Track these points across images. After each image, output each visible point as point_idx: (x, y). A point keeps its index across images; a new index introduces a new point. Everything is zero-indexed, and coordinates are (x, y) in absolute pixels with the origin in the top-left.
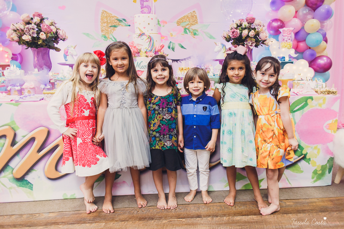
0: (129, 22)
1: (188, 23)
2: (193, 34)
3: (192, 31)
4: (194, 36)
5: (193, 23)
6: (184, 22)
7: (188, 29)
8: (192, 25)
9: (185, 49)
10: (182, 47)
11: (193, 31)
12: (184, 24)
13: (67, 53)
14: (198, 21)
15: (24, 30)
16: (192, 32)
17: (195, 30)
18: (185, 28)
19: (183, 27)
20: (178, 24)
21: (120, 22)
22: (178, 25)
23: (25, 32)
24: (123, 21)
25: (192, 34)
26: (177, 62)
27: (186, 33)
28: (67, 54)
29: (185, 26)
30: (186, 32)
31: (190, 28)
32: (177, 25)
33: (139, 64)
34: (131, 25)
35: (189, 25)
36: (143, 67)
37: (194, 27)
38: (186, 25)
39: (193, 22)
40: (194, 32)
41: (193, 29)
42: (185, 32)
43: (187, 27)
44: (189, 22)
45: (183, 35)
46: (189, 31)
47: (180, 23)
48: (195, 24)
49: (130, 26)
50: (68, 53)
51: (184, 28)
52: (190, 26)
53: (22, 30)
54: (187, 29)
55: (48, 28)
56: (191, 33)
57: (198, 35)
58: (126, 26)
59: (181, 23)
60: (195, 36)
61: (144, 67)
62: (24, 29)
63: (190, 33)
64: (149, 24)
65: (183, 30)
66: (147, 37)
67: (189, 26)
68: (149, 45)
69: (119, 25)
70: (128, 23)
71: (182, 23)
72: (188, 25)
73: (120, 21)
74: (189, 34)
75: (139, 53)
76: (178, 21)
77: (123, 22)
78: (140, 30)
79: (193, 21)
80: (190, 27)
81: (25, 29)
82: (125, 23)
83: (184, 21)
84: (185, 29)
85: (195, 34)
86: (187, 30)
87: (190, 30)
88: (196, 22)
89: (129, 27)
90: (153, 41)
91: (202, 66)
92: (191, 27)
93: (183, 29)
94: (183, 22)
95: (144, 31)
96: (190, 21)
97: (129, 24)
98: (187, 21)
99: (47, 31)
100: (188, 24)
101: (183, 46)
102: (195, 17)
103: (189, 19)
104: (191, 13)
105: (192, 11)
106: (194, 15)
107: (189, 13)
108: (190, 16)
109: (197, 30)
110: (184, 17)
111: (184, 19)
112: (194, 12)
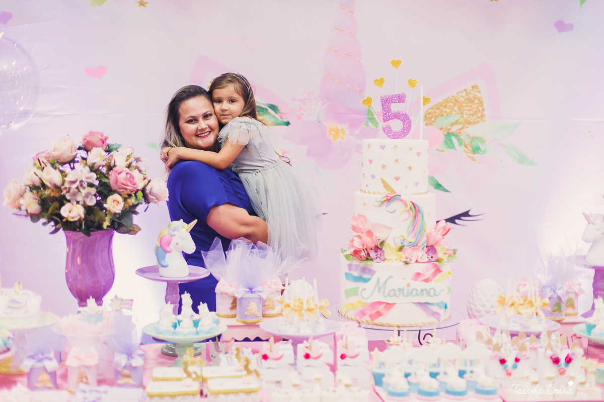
0: (285, 114)
1: (455, 119)
2: (470, 148)
3: (466, 140)
4: (472, 155)
5: (472, 119)
6: (445, 114)
7: (456, 136)
8: (469, 123)
9: (447, 191)
10: (438, 186)
11: (470, 141)
12: (445, 122)
13: (169, 244)
14: (485, 113)
15: (62, 187)
16: (466, 143)
17: (478, 138)
18: (448, 133)
19: (441, 129)
20: (428, 122)
21: (262, 113)
22: (427, 124)
23: (64, 192)
24: (270, 110)
25: (466, 150)
27: (450, 148)
28: (168, 249)
29: (449, 127)
30: (449, 144)
31: (462, 133)
32: (425, 123)
33: (382, 282)
34: (290, 122)
35: (460, 123)
36: (392, 293)
37: (473, 131)
38: (452, 125)
39: (473, 115)
40: (474, 143)
41: (471, 136)
42: (446, 143)
43: (454, 129)
44: (459, 116)
45: (442, 151)
46: (460, 140)
47: (433, 119)
48: (478, 122)
49: (288, 124)
50: (172, 246)
51: (446, 133)
52: (463, 128)
53: (57, 188)
54: (453, 134)
55: (131, 182)
56: (466, 146)
57: (484, 152)
58: (278, 124)
59: (438, 120)
60: (476, 156)
61: (397, 293)
62: (63, 184)
63: (463, 147)
64: (410, 168)
65: (443, 136)
66: (406, 205)
67: (460, 126)
68: (411, 229)
70: (284, 117)
71: (441, 117)
72: (457, 123)
74: (460, 149)
75: (377, 249)
76: (430, 113)
77: (269, 114)
78: (386, 185)
79: (471, 112)
80: (461, 131)
81: (67, 185)
82: (273, 116)
83: (445, 112)
84: (449, 135)
85: (476, 150)
86: (453, 138)
87: (463, 137)
88: (479, 115)
89: (285, 127)
90: (423, 216)
91: (558, 288)
92: (464, 130)
93: (441, 136)
94: (442, 115)
95: (398, 188)
96: (462, 113)
97: (286, 120)
98: (454, 113)
99: (126, 189)
100: (457, 121)
101: (440, 182)
102: (476, 101)
103: (459, 109)
104: (466, 90)
105: (468, 87)
106: (475, 98)
107: (461, 92)
108: (462, 99)
109: (481, 140)
110: (446, 101)
111: (446, 107)
112: (475, 87)
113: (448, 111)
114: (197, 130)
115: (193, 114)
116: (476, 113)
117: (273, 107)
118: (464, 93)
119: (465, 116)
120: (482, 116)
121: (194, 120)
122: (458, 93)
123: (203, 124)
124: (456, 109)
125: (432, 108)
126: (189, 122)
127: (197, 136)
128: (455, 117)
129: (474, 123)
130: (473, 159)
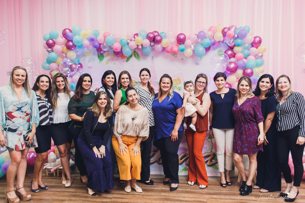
3: (177, 88)
5: (178, 83)
7: (175, 87)
8: (178, 84)
14: (181, 82)
24: (138, 83)
46: (176, 88)
57: (181, 90)
60: (180, 91)
69: (136, 85)
72: (175, 84)
73: (137, 83)
85: (180, 89)
87: (177, 87)
92: (177, 86)
102: (179, 80)
105: (178, 77)
106: (179, 79)
108: (176, 79)
109: (181, 87)
112: (179, 77)
114: (164, 86)
115: (165, 82)
116: (179, 82)
120: (181, 83)
121: (164, 83)
123: (166, 85)
124: (175, 81)
126: (163, 83)
127: (164, 87)
129: (179, 84)
130: (179, 91)
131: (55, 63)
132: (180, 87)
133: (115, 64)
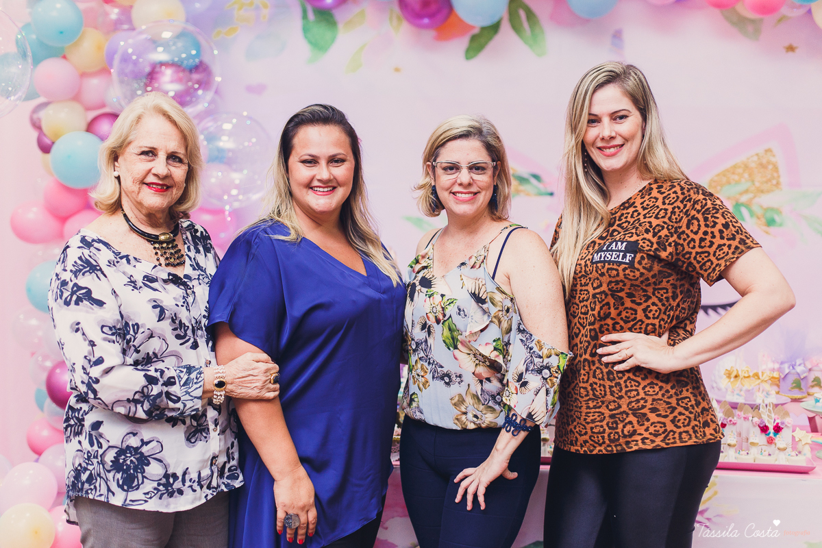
0: (549, 184)
1: (745, 187)
2: (763, 221)
3: (759, 212)
5: (765, 187)
7: (748, 206)
8: (762, 192)
11: (762, 212)
12: (733, 190)
14: (781, 180)
16: (759, 214)
18: (737, 203)
24: (533, 181)
25: (759, 222)
26: (706, 312)
29: (738, 197)
31: (753, 203)
34: (556, 192)
35: (751, 192)
37: (767, 200)
38: (742, 194)
39: (766, 182)
40: (769, 215)
41: (765, 206)
43: (744, 199)
44: (750, 184)
46: (752, 214)
47: (719, 188)
48: (773, 190)
49: (552, 194)
51: (734, 203)
52: (754, 198)
54: (743, 204)
56: (758, 218)
57: (781, 225)
58: (540, 194)
59: (724, 188)
60: (772, 229)
63: (754, 220)
67: (750, 196)
70: (548, 187)
72: (746, 191)
73: (521, 181)
74: (751, 222)
76: (714, 182)
77: (532, 184)
79: (764, 180)
80: (752, 201)
82: (536, 186)
83: (733, 179)
85: (770, 223)
86: (743, 210)
87: (755, 208)
88: (774, 182)
89: (549, 198)
92: (756, 200)
94: (729, 183)
96: (753, 181)
97: (549, 190)
98: (743, 180)
102: (770, 167)
103: (750, 175)
104: (757, 155)
105: (761, 150)
106: (769, 162)
107: (752, 156)
108: (753, 165)
109: (777, 211)
110: (735, 167)
111: (733, 173)
112: (768, 151)
113: (736, 177)
116: (769, 180)
117: (536, 177)
118: (755, 158)
119: (757, 184)
120: (778, 184)
122: (748, 159)
124: (746, 175)
125: (718, 175)
128: (745, 185)
129: (769, 191)
130: (767, 233)
131: (64, 57)
132: (772, 209)
133: (397, 70)
